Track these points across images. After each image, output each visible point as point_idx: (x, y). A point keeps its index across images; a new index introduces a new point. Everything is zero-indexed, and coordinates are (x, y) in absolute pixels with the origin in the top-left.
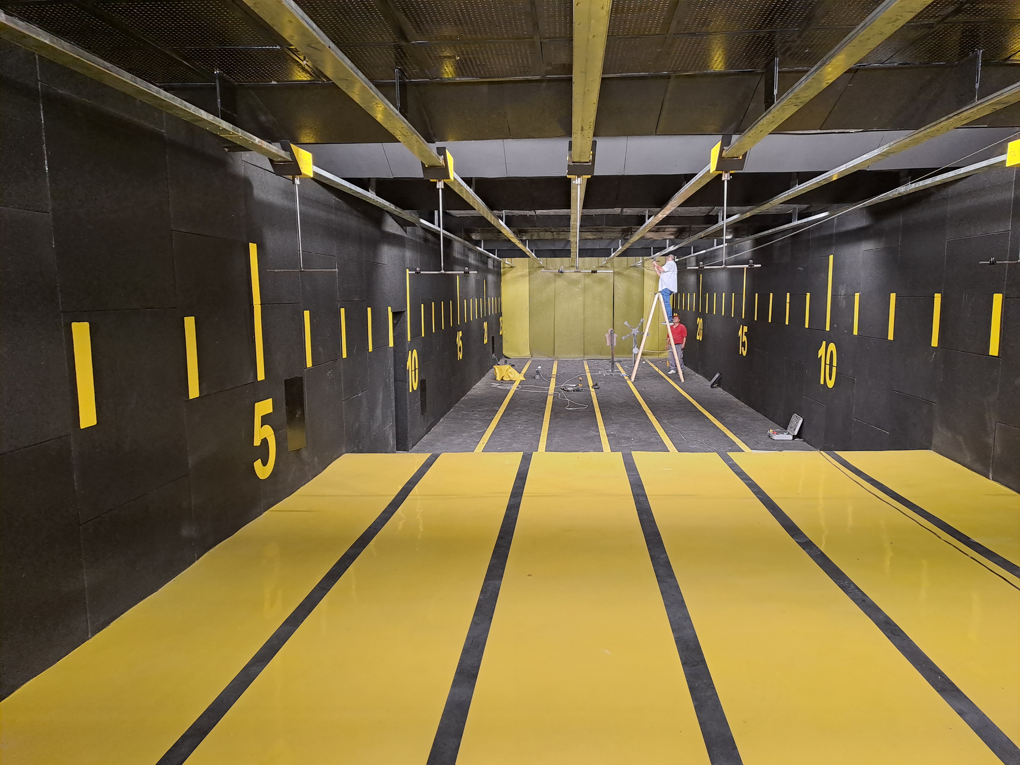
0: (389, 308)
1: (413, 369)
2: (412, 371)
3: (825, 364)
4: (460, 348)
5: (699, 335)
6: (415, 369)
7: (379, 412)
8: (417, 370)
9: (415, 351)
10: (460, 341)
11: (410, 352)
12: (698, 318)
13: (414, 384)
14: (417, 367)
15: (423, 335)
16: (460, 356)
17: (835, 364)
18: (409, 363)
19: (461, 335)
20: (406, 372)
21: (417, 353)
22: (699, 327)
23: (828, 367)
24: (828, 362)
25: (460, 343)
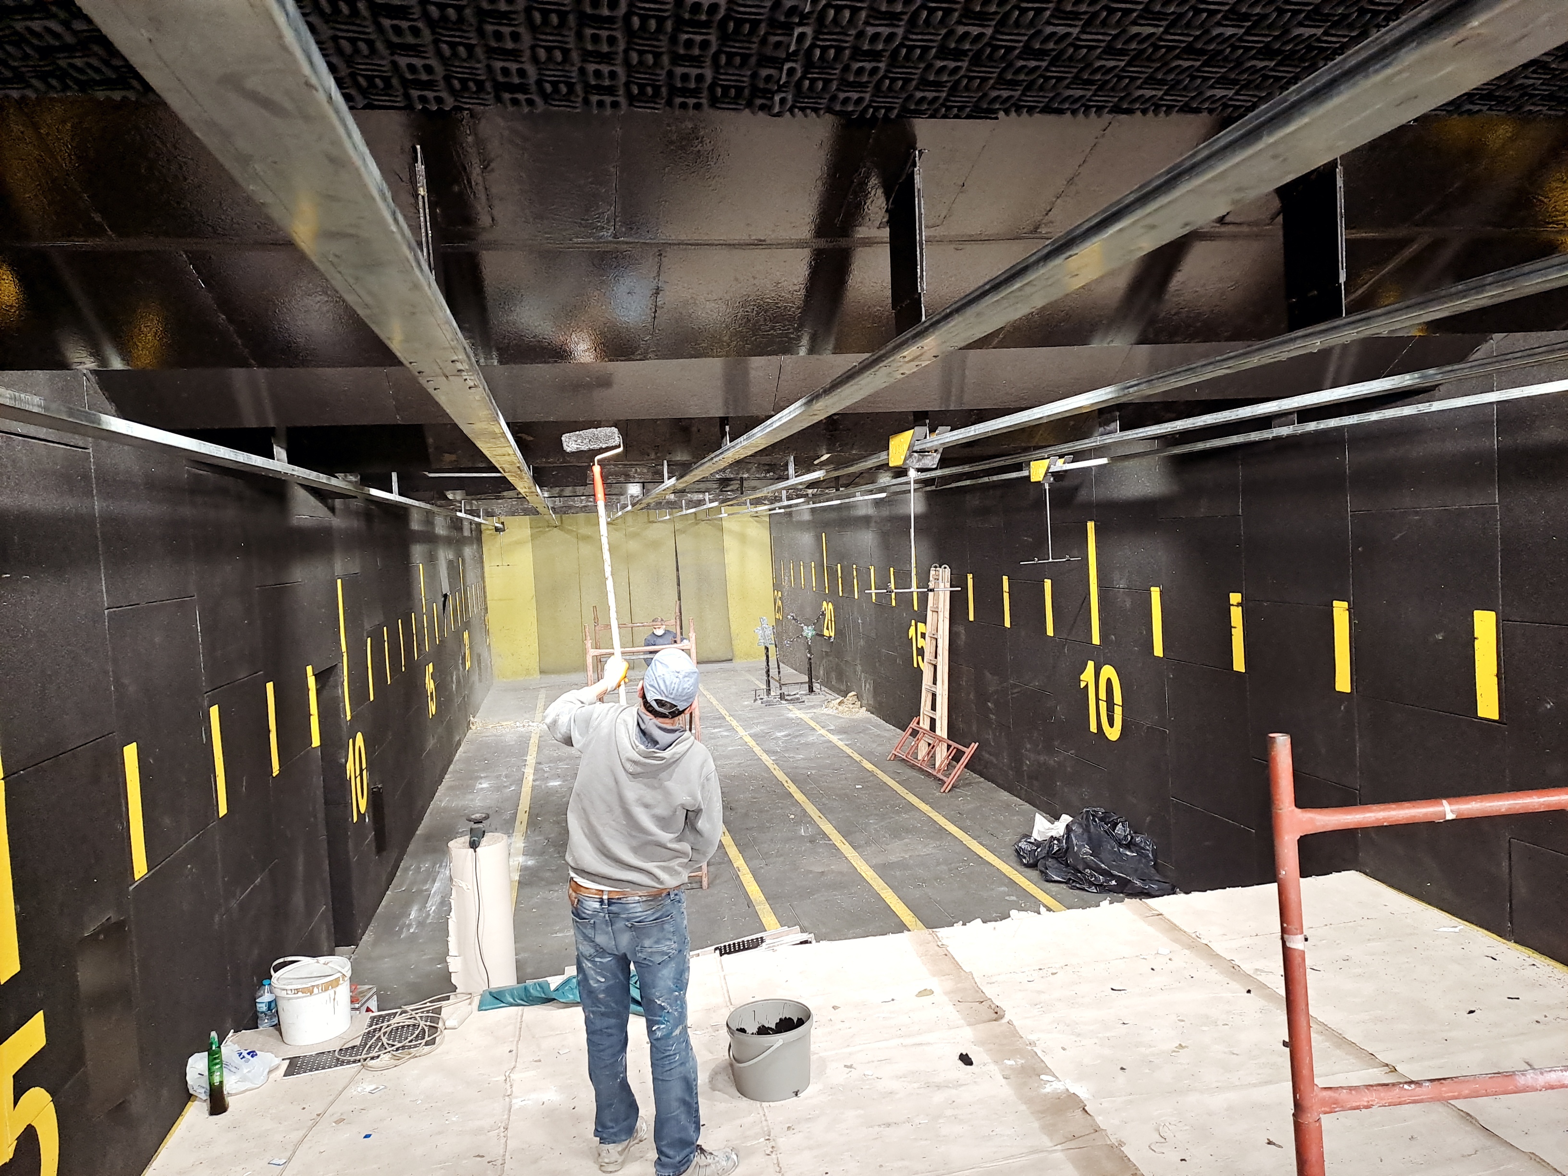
0: (309, 669)
1: (358, 773)
2: (356, 778)
3: (1097, 699)
4: (432, 693)
5: (828, 629)
6: (361, 770)
7: (298, 899)
8: (365, 772)
9: (359, 736)
10: (432, 682)
11: (351, 741)
12: (825, 603)
13: (361, 803)
14: (364, 766)
15: (372, 698)
16: (432, 708)
17: (1118, 698)
18: (350, 765)
19: (431, 670)
20: (345, 784)
21: (364, 741)
22: (828, 617)
23: (1103, 706)
24: (1103, 695)
25: (430, 685)
